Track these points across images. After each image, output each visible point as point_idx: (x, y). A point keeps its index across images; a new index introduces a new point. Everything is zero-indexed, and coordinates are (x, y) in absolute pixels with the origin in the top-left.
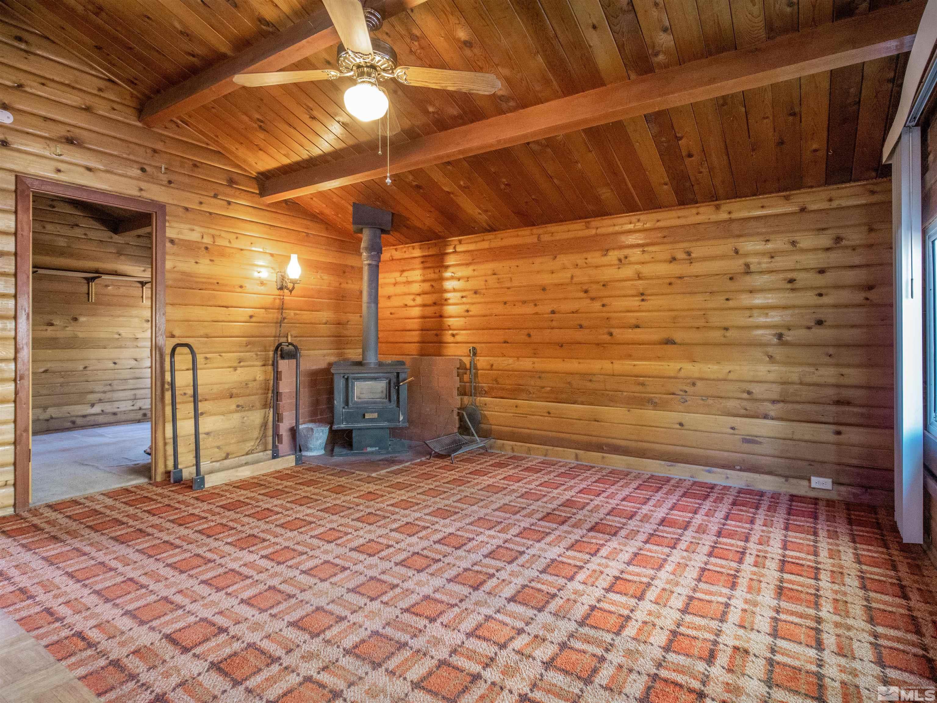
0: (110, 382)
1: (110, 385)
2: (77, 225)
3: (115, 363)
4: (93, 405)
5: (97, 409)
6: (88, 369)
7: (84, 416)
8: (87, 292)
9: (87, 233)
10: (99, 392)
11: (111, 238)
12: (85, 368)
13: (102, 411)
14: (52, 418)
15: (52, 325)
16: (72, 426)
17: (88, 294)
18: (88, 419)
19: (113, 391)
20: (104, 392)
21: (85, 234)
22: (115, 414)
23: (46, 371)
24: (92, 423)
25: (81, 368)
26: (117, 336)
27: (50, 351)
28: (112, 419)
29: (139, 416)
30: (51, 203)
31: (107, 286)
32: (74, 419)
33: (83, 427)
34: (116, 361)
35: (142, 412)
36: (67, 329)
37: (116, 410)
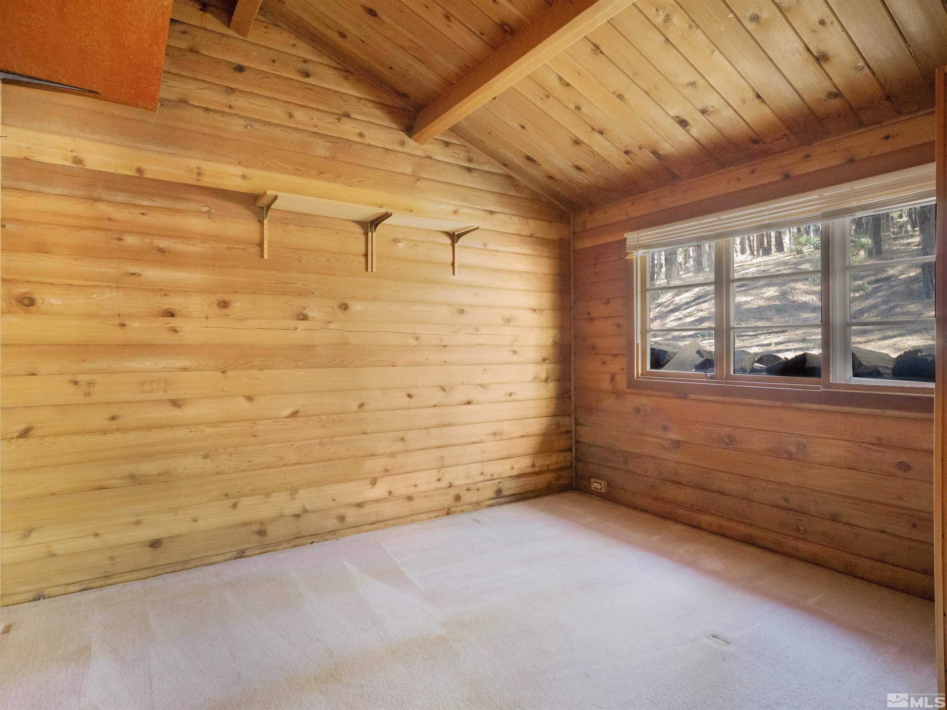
0: (401, 434)
1: (402, 439)
2: (348, 116)
3: (410, 396)
4: (374, 482)
5: (380, 491)
6: (366, 407)
7: (359, 505)
8: (363, 251)
9: (366, 132)
10: (384, 455)
11: (403, 144)
12: (361, 405)
13: (390, 493)
14: (305, 511)
15: (305, 318)
16: (339, 525)
17: (366, 255)
18: (367, 509)
19: (406, 451)
20: (393, 455)
21: (361, 135)
22: (410, 498)
23: (294, 414)
24: (373, 518)
25: (354, 406)
26: (412, 342)
27: (301, 373)
28: (404, 508)
29: (447, 500)
30: (302, 66)
31: (396, 241)
32: (342, 511)
33: (357, 527)
34: (412, 392)
35: (453, 492)
36: (331, 326)
37: (411, 491)
